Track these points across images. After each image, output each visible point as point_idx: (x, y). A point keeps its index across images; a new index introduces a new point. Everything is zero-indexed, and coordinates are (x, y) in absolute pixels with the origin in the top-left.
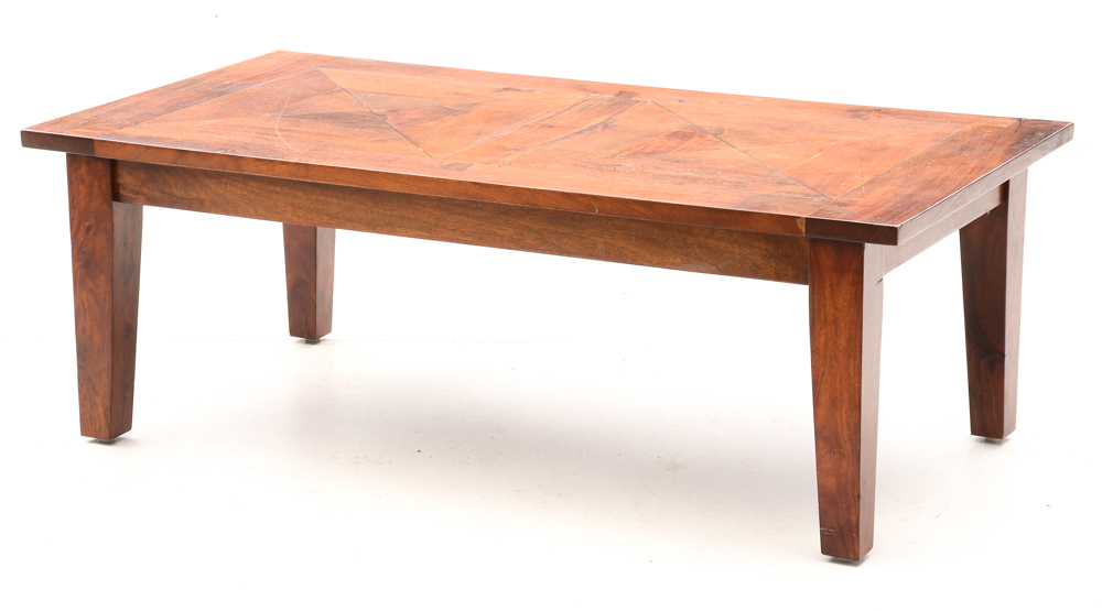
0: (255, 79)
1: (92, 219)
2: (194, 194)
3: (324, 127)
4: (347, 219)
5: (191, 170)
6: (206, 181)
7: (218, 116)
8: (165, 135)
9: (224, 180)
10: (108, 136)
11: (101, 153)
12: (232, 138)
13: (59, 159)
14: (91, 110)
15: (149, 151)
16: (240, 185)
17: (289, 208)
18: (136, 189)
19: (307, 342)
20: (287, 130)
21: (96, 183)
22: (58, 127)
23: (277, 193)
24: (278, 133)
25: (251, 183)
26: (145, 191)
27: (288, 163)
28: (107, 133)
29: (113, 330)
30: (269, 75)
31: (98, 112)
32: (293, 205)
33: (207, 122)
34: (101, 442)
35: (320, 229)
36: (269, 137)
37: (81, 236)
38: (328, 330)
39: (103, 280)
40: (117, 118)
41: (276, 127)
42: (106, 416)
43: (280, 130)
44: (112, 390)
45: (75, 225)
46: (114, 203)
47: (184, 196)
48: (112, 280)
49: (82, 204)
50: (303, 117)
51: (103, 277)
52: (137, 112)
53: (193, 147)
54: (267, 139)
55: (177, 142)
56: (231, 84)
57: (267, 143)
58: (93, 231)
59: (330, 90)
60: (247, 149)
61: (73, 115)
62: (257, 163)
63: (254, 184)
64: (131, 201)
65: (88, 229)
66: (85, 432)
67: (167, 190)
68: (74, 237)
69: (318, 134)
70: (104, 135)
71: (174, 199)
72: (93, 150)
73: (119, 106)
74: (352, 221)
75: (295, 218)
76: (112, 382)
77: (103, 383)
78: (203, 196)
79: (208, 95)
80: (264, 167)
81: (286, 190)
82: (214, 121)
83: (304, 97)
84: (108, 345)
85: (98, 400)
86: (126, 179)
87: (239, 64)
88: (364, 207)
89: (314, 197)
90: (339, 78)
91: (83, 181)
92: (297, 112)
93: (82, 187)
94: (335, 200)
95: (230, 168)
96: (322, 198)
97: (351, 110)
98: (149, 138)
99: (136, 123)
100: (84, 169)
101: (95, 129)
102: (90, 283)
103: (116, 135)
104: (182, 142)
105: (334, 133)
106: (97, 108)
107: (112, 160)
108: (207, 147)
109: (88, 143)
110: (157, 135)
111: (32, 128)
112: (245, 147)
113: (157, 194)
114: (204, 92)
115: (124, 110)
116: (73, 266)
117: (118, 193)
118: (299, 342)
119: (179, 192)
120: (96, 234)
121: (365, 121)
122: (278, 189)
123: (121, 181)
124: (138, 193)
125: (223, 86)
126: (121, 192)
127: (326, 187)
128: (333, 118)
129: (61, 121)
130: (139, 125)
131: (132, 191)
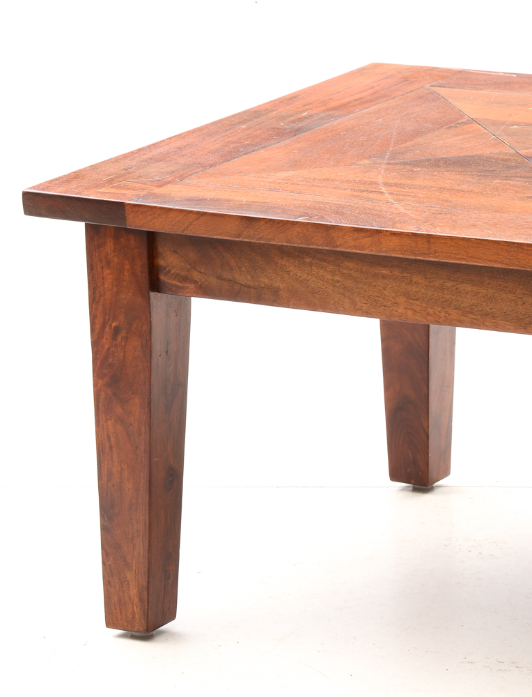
0: (345, 108)
1: (122, 318)
2: (265, 281)
3: (450, 179)
4: (487, 314)
5: (261, 246)
6: (283, 262)
7: (296, 165)
8: (224, 195)
9: (308, 260)
10: (144, 197)
11: (136, 223)
12: (319, 198)
13: (74, 232)
14: (116, 160)
15: (202, 219)
16: (331, 267)
17: (402, 300)
18: (183, 273)
19: (416, 490)
20: (396, 185)
21: (127, 267)
22: (74, 185)
23: (384, 277)
24: (383, 189)
25: (347, 264)
26: (196, 275)
27: (400, 234)
28: (143, 193)
29: (150, 477)
30: (364, 102)
31: (128, 163)
32: (407, 295)
33: (280, 175)
34: (133, 637)
35: (433, 327)
36: (371, 195)
37: (106, 342)
38: (446, 472)
39: (136, 403)
40: (154, 170)
41: (380, 180)
42: (141, 600)
43: (386, 184)
44: (149, 563)
45: (98, 327)
46: (152, 294)
47: (250, 283)
48: (150, 404)
49: (108, 295)
50: (417, 163)
51: (137, 401)
52: (182, 161)
53: (265, 212)
54: (369, 199)
55: (241, 206)
56: (311, 116)
57: (368, 205)
58: (123, 334)
59: (454, 121)
60: (341, 214)
61: (93, 168)
62: (356, 235)
63: (351, 265)
64: (175, 291)
65: (116, 331)
66: (111, 623)
67: (227, 275)
68: (96, 344)
69: (441, 190)
70: (138, 197)
71: (237, 287)
72: (124, 218)
73: (156, 152)
74: (493, 317)
75: (410, 313)
76: (149, 551)
77: (137, 551)
78: (278, 283)
79: (280, 134)
80: (366, 241)
81: (397, 272)
82: (291, 173)
83: (417, 133)
84: (144, 497)
85: (129, 576)
86: (169, 260)
87: (319, 85)
88: (511, 297)
89: (437, 283)
90: (467, 103)
91: (108, 263)
92: (409, 157)
93: (107, 272)
94: (468, 287)
95: (318, 243)
96: (449, 284)
97: (487, 152)
98: (201, 201)
99: (182, 178)
100: (110, 245)
101: (126, 187)
102: (119, 410)
103: (156, 196)
104: (249, 206)
105: (465, 187)
106: (125, 156)
107: (149, 233)
108: (284, 211)
109: (117, 209)
110: (212, 195)
111: (38, 187)
112: (338, 211)
113: (213, 281)
114: (274, 129)
115: (162, 158)
116: (95, 385)
117: (158, 279)
118: (404, 489)
119: (244, 278)
120: (126, 338)
121: (509, 167)
122: (386, 272)
123: (161, 262)
124: (185, 279)
125: (300, 120)
126: (162, 277)
127: (456, 268)
128: (463, 163)
129: (76, 176)
130: (186, 181)
131: (177, 276)
